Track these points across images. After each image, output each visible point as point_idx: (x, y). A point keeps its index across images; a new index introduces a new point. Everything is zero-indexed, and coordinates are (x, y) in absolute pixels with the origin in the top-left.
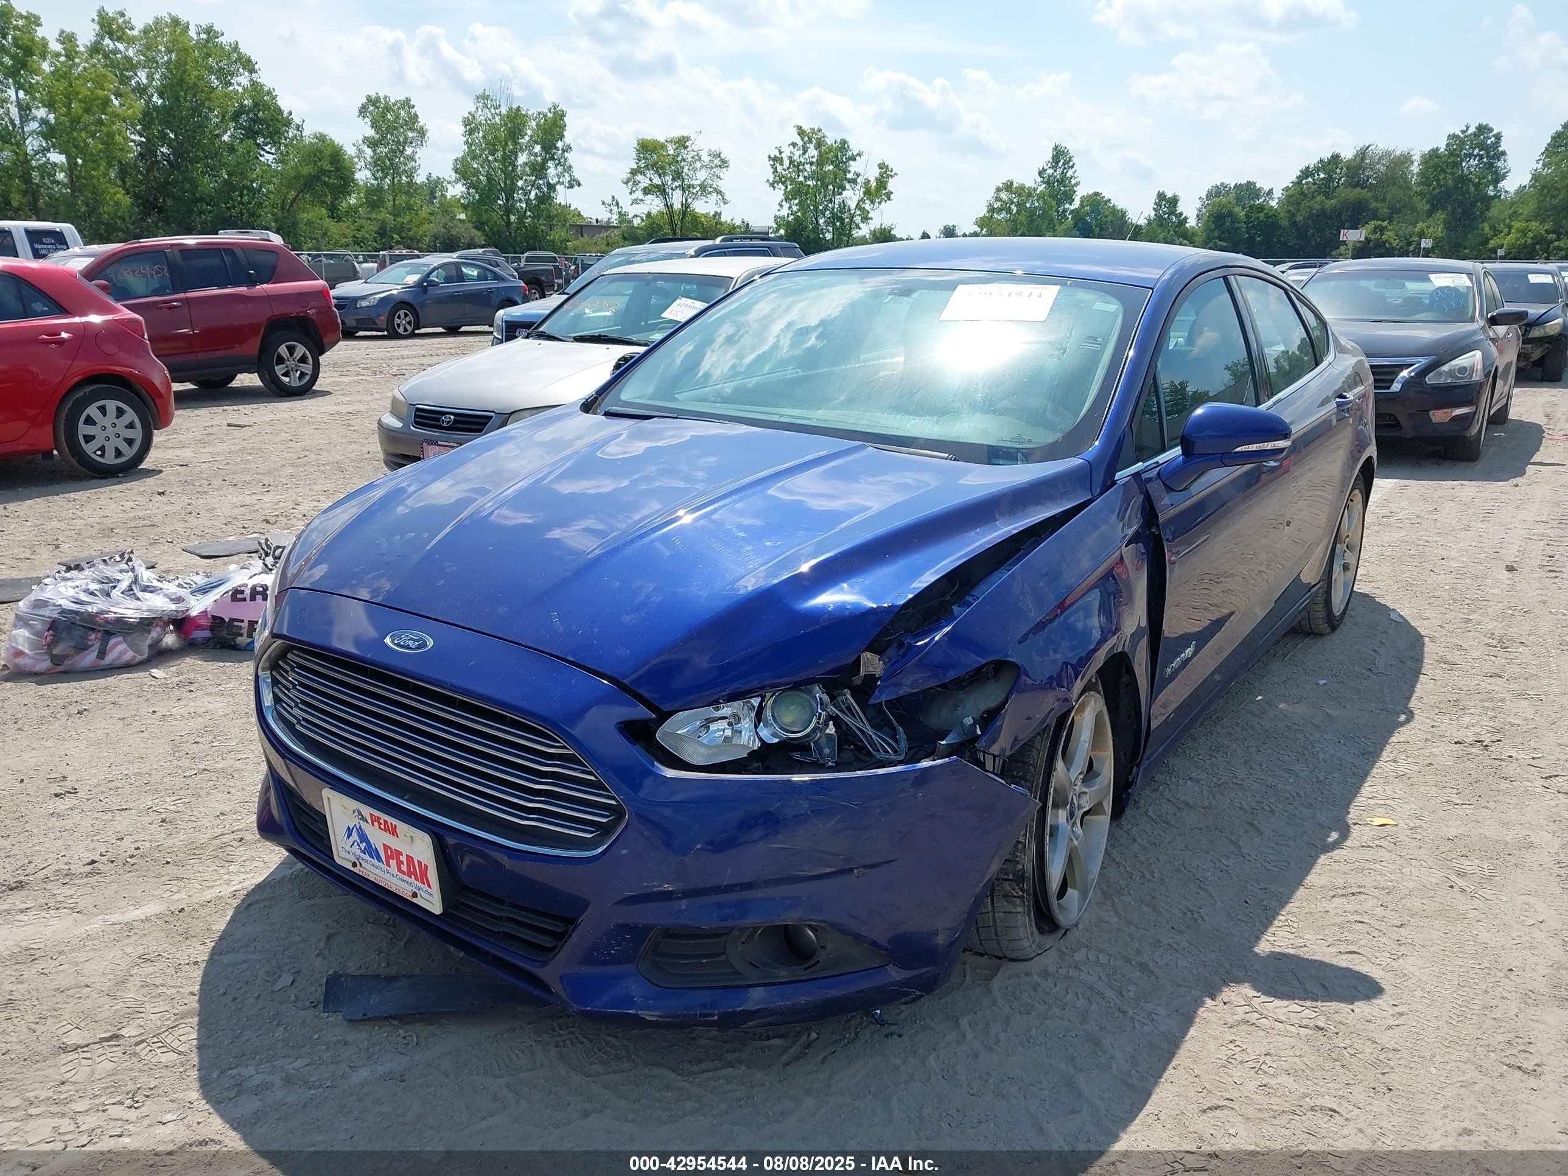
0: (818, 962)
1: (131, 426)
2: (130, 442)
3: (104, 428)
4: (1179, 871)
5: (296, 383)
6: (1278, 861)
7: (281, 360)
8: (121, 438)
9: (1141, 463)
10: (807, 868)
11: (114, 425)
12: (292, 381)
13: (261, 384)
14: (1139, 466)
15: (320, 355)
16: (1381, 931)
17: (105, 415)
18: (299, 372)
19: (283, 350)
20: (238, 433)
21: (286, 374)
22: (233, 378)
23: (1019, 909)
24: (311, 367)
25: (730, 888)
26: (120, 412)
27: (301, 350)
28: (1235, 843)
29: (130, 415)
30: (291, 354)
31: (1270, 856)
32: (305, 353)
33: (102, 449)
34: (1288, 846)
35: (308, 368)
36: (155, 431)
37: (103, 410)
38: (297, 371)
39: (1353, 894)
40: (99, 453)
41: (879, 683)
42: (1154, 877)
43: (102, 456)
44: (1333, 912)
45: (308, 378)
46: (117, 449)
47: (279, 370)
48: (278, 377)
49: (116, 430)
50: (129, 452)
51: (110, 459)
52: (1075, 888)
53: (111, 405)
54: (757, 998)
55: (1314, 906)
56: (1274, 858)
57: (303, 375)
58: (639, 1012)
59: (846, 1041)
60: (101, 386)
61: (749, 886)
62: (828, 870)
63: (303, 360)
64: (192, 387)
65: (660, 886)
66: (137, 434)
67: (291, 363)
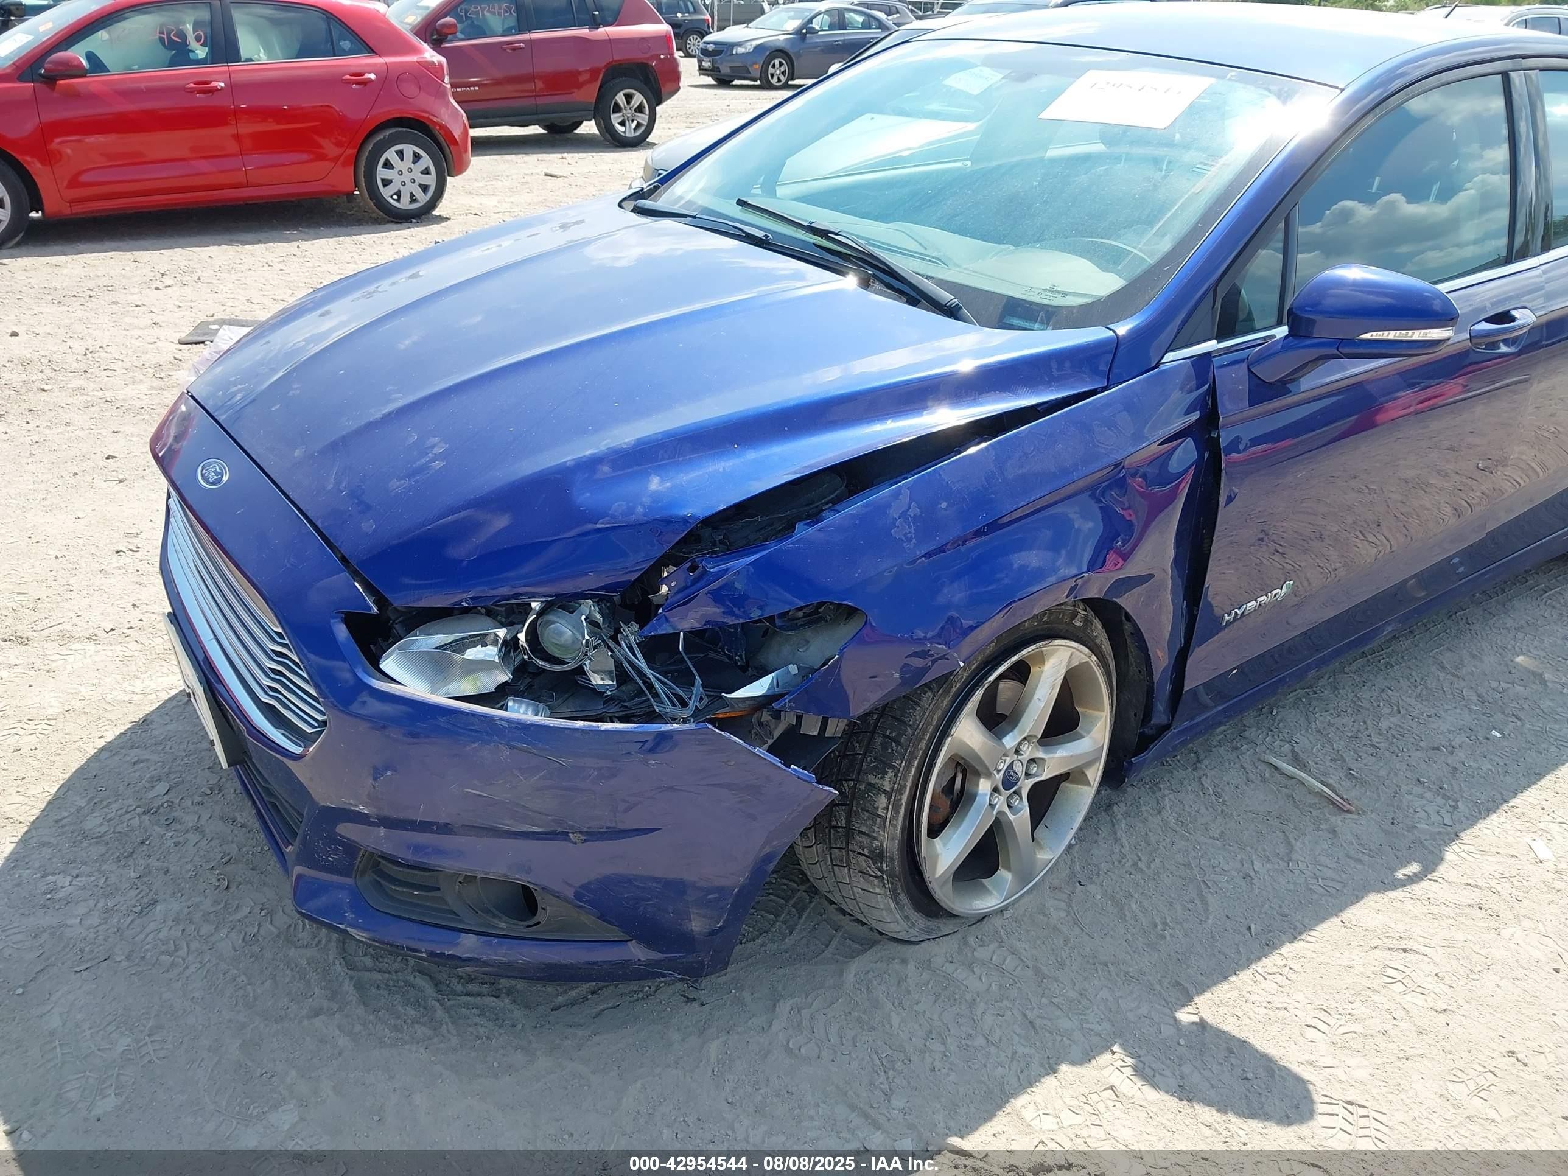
0: (539, 923)
1: (426, 172)
2: (425, 188)
3: (401, 173)
4: (1188, 865)
5: (631, 134)
6: (1333, 880)
7: (617, 109)
8: (417, 184)
9: (1214, 342)
10: (507, 822)
11: (410, 170)
12: (627, 131)
13: (597, 132)
14: (1211, 345)
15: (657, 105)
16: (1408, 1012)
17: (402, 160)
18: (635, 123)
19: (620, 98)
20: (551, 183)
21: (622, 124)
22: (579, 124)
23: (878, 890)
24: (647, 117)
25: (425, 826)
26: (417, 157)
27: (638, 99)
28: (1289, 843)
29: (426, 161)
30: (628, 103)
31: (1325, 869)
32: (642, 102)
33: (398, 193)
34: (1360, 861)
35: (644, 119)
36: (449, 179)
37: (400, 154)
38: (633, 121)
39: (1405, 951)
40: (395, 197)
41: (660, 611)
42: (1149, 867)
43: (398, 200)
44: (1359, 969)
45: (643, 128)
46: (412, 195)
47: (615, 119)
48: (613, 126)
49: (412, 175)
50: (423, 199)
51: (405, 204)
52: (1009, 869)
53: (409, 149)
54: (468, 945)
55: (1338, 955)
56: (1329, 874)
57: (639, 125)
58: (348, 929)
59: (640, 995)
60: (400, 129)
61: (446, 829)
62: (535, 829)
63: (640, 109)
64: (542, 131)
65: (356, 806)
66: (431, 180)
67: (628, 112)
